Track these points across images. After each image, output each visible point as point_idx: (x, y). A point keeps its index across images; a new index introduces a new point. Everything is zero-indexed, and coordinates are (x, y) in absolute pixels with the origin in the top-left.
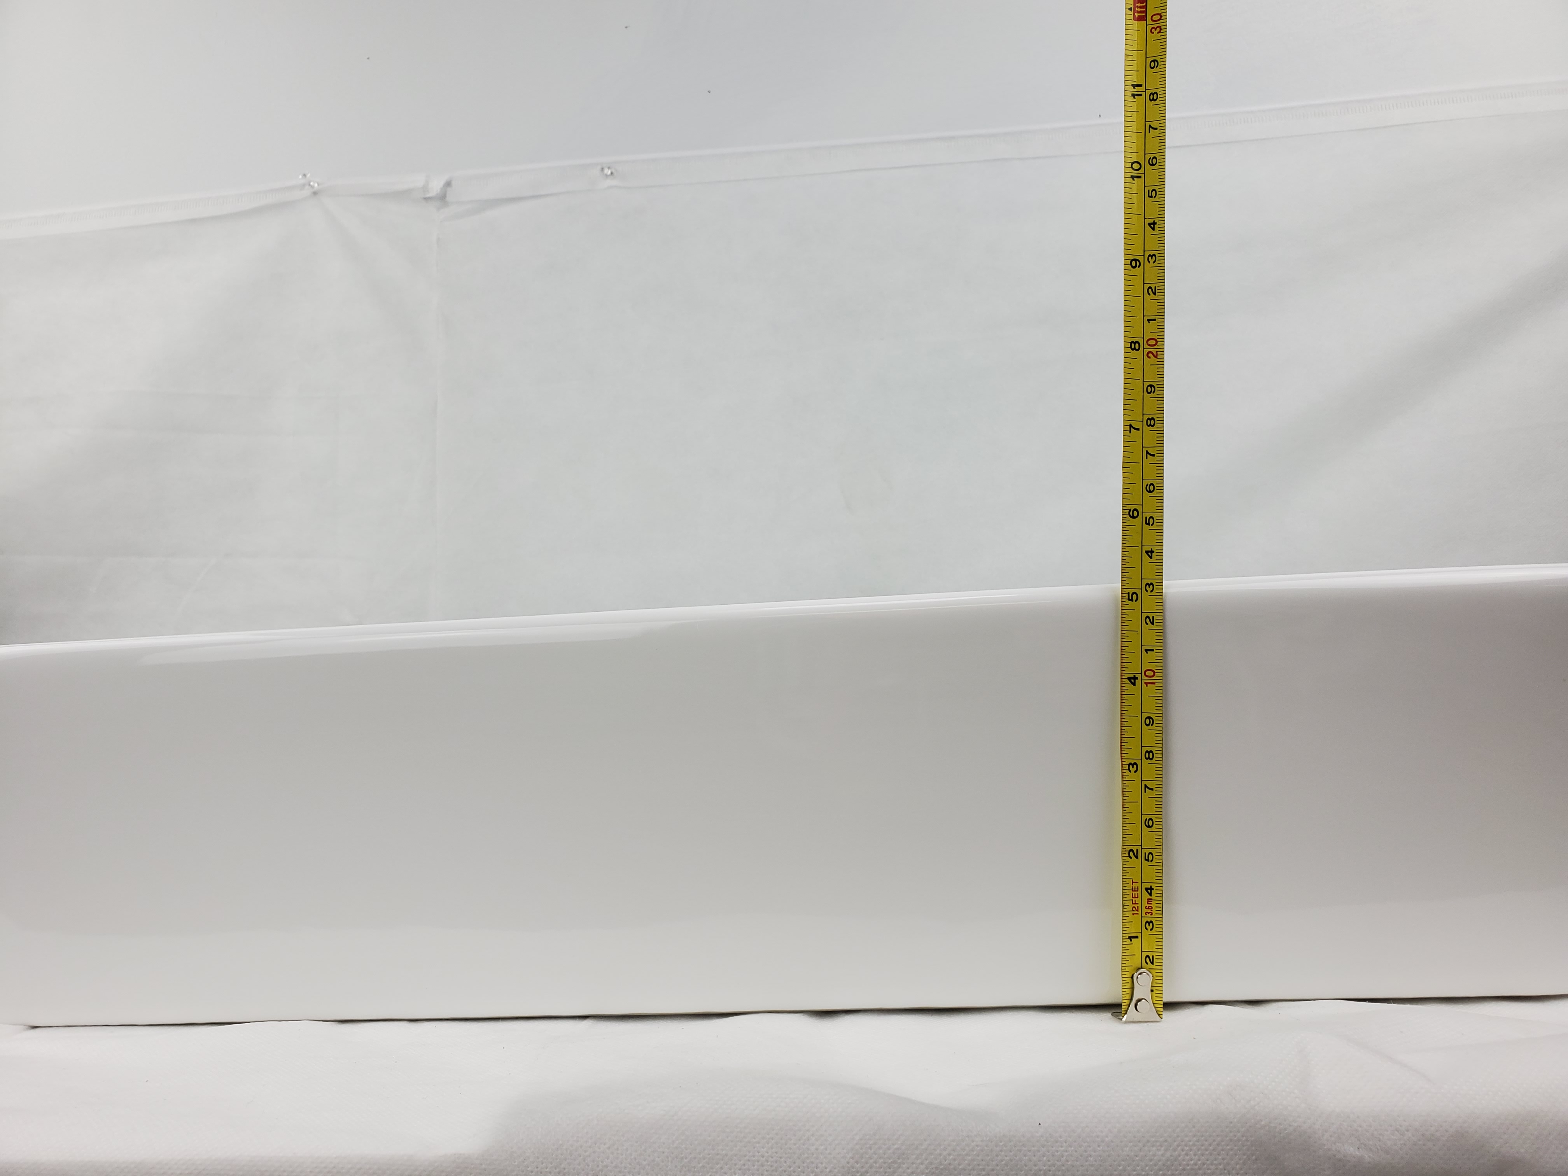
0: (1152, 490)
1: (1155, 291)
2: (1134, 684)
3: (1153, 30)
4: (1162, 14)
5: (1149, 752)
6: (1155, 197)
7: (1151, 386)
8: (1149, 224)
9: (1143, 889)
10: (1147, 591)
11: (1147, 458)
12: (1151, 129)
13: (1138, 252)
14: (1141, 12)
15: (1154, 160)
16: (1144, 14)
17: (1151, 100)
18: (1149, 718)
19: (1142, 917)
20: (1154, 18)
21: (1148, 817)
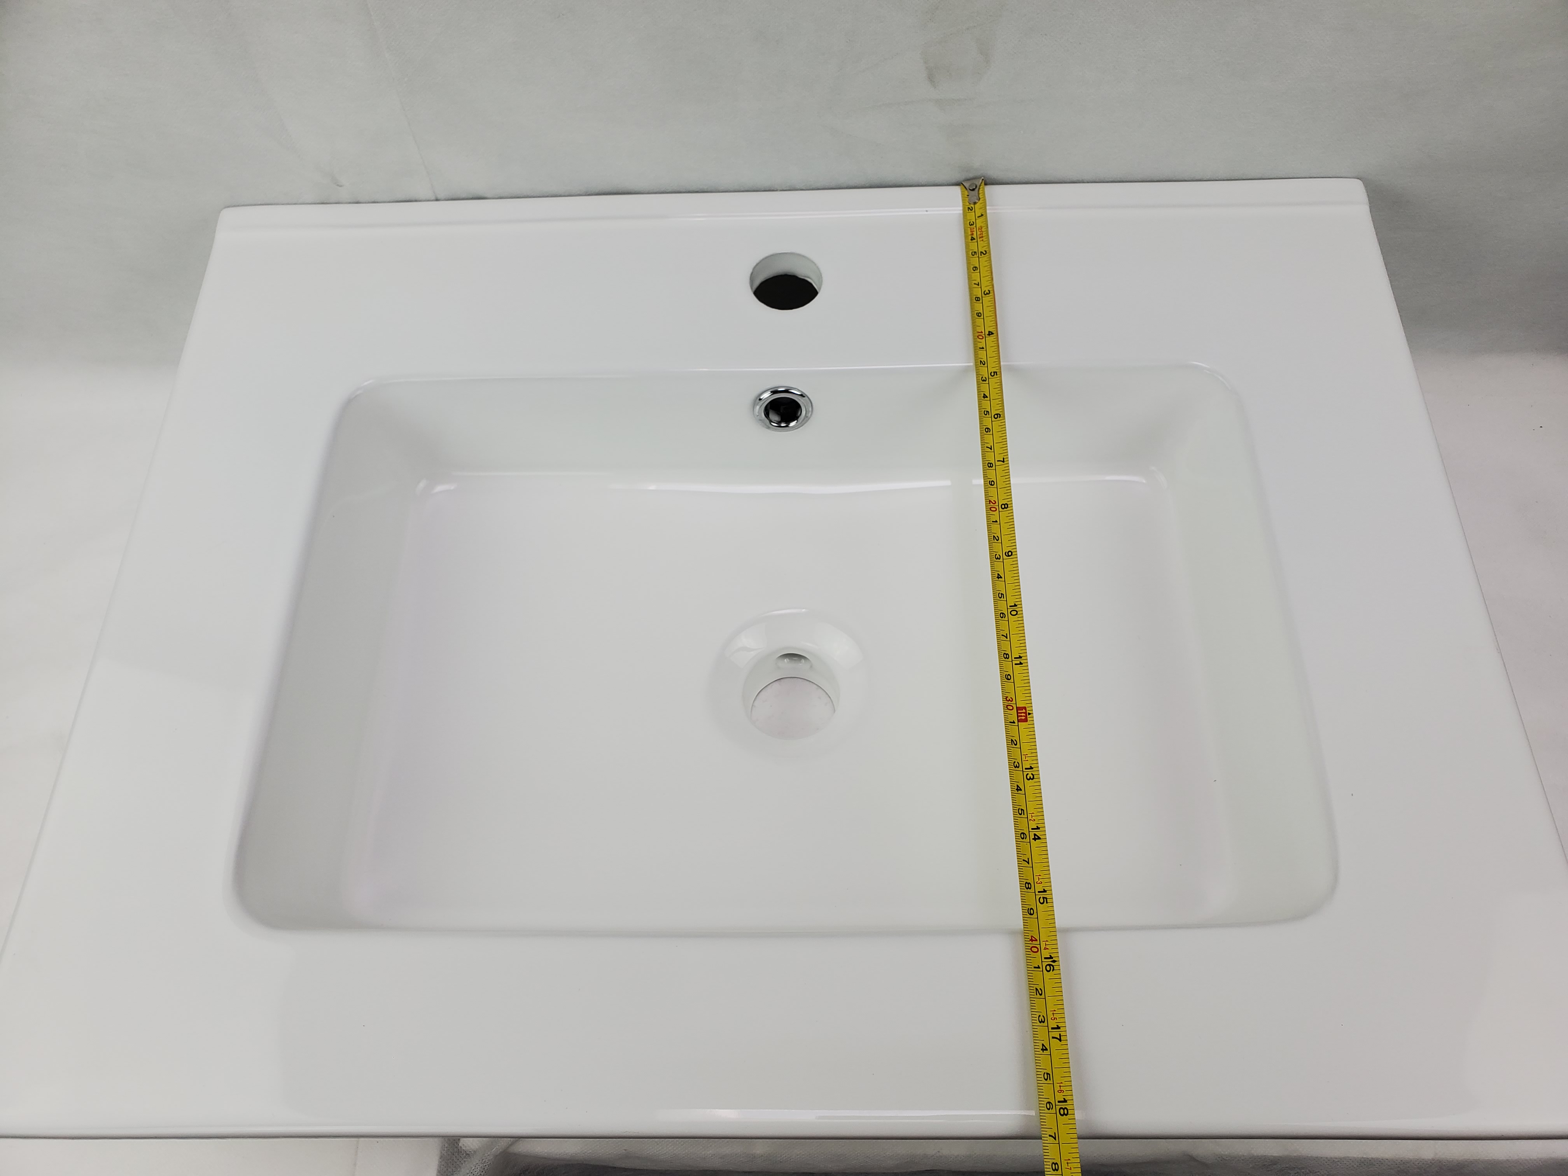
0: (987, 430)
1: (994, 539)
2: (989, 332)
3: (1011, 700)
4: (1006, 708)
5: (978, 300)
6: (999, 593)
7: (992, 485)
8: (1001, 577)
9: (976, 238)
10: (986, 378)
11: (991, 446)
12: (1005, 635)
13: (1008, 561)
14: (1022, 713)
15: (1002, 616)
16: (1019, 711)
17: (1007, 654)
18: (979, 316)
19: (976, 227)
20: (1011, 708)
21: (976, 271)
